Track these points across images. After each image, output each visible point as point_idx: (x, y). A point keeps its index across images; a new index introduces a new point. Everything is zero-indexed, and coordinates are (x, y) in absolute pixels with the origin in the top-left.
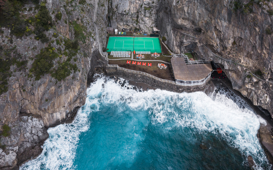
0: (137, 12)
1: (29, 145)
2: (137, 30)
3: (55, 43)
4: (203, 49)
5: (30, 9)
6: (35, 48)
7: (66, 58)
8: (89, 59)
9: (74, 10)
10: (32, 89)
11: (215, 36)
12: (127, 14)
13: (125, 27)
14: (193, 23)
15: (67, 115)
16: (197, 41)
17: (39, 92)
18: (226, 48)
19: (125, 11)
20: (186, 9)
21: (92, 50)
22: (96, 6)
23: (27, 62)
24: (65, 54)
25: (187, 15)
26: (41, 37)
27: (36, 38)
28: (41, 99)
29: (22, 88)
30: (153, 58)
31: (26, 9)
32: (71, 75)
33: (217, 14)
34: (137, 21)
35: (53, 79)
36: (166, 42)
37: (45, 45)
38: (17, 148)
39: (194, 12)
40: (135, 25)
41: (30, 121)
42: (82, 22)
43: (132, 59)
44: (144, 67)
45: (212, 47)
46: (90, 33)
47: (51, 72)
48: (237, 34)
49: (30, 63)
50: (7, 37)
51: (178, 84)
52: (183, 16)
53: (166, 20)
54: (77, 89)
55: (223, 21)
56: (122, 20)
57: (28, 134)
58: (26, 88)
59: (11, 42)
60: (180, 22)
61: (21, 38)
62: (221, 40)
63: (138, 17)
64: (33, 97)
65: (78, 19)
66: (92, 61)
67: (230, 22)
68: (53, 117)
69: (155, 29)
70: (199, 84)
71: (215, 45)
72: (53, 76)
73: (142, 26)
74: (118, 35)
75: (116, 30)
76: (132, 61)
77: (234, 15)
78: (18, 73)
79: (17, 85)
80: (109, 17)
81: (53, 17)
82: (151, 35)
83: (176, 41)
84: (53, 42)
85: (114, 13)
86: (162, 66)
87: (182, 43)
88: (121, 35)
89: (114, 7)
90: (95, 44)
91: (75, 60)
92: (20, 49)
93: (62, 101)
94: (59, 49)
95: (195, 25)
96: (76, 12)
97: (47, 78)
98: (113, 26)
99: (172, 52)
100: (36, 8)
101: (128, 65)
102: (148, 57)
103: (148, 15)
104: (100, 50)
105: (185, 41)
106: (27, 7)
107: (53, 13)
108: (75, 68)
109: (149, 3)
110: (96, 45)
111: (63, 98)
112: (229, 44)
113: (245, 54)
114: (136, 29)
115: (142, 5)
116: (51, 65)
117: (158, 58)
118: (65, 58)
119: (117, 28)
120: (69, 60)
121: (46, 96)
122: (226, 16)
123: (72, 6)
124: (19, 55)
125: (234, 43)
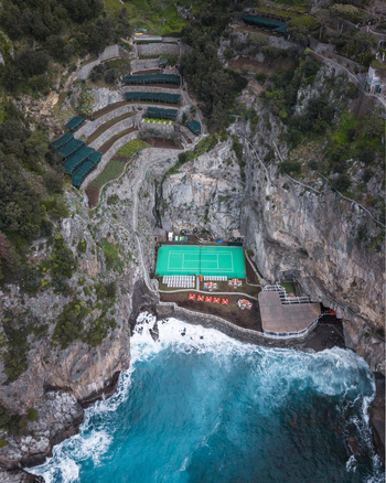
0: (207, 205)
1: (61, 426)
2: (206, 233)
3: (83, 294)
4: (309, 282)
5: (41, 247)
6: (56, 306)
7: (100, 313)
8: (130, 296)
9: (102, 222)
10: (58, 361)
11: (327, 269)
12: (189, 209)
13: (185, 228)
14: (297, 240)
15: (105, 384)
16: (301, 269)
17: (67, 362)
18: (342, 290)
19: (185, 204)
20: (285, 219)
21: (134, 281)
22: (136, 200)
23: (47, 326)
24: (98, 306)
25: (287, 227)
26: (63, 289)
27: (55, 292)
28: (71, 371)
29: (45, 359)
30: (231, 289)
31: (34, 249)
32: (109, 335)
33: (332, 239)
34: (206, 217)
35: (85, 346)
36: (253, 259)
37: (69, 300)
38: (48, 432)
39: (298, 226)
40: (202, 224)
41: (58, 397)
42: (116, 237)
43: (198, 290)
44: (216, 306)
45: (321, 283)
46: (130, 254)
47: (81, 336)
48: (359, 274)
49: (51, 328)
50: (15, 296)
51: (266, 335)
52: (281, 228)
53: (254, 222)
54: (116, 350)
55: (340, 252)
56: (180, 217)
57: (59, 414)
58: (49, 359)
59: (23, 303)
60: (275, 236)
61: (35, 296)
62: (336, 277)
63: (207, 211)
64: (59, 369)
65: (109, 234)
66: (134, 298)
67: (349, 255)
68: (87, 388)
69: (236, 234)
70: (298, 336)
71: (326, 282)
72: (84, 341)
73: (214, 227)
74: (174, 243)
75: (170, 235)
76: (197, 294)
77: (355, 248)
78: (37, 343)
79: (39, 359)
80: (158, 212)
81: (74, 249)
82: (230, 244)
83: (269, 262)
84: (79, 293)
85: (166, 206)
86: (244, 304)
87: (277, 267)
88: (179, 243)
89: (166, 196)
90: (138, 271)
91: (112, 313)
92: (36, 311)
93: (98, 369)
94: (89, 302)
95: (299, 243)
96: (105, 224)
97: (77, 345)
98: (166, 226)
99: (262, 277)
100: (49, 243)
101: (191, 301)
102: (223, 286)
103: (223, 209)
104: (146, 279)
105: (282, 265)
106: (36, 244)
107: (74, 243)
108: (113, 324)
109: (227, 191)
110: (140, 272)
111: (99, 365)
112: (346, 285)
113: (367, 302)
114: (204, 231)
115: (214, 194)
116: (80, 326)
117: (239, 289)
118: (97, 313)
119: (173, 229)
120: (103, 315)
121: (77, 367)
122: (345, 246)
123: (98, 216)
124: (36, 319)
125: (354, 284)
